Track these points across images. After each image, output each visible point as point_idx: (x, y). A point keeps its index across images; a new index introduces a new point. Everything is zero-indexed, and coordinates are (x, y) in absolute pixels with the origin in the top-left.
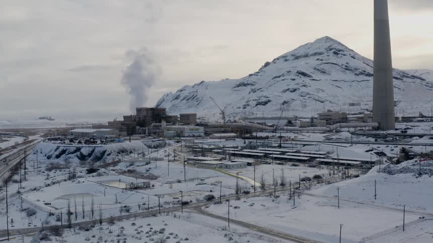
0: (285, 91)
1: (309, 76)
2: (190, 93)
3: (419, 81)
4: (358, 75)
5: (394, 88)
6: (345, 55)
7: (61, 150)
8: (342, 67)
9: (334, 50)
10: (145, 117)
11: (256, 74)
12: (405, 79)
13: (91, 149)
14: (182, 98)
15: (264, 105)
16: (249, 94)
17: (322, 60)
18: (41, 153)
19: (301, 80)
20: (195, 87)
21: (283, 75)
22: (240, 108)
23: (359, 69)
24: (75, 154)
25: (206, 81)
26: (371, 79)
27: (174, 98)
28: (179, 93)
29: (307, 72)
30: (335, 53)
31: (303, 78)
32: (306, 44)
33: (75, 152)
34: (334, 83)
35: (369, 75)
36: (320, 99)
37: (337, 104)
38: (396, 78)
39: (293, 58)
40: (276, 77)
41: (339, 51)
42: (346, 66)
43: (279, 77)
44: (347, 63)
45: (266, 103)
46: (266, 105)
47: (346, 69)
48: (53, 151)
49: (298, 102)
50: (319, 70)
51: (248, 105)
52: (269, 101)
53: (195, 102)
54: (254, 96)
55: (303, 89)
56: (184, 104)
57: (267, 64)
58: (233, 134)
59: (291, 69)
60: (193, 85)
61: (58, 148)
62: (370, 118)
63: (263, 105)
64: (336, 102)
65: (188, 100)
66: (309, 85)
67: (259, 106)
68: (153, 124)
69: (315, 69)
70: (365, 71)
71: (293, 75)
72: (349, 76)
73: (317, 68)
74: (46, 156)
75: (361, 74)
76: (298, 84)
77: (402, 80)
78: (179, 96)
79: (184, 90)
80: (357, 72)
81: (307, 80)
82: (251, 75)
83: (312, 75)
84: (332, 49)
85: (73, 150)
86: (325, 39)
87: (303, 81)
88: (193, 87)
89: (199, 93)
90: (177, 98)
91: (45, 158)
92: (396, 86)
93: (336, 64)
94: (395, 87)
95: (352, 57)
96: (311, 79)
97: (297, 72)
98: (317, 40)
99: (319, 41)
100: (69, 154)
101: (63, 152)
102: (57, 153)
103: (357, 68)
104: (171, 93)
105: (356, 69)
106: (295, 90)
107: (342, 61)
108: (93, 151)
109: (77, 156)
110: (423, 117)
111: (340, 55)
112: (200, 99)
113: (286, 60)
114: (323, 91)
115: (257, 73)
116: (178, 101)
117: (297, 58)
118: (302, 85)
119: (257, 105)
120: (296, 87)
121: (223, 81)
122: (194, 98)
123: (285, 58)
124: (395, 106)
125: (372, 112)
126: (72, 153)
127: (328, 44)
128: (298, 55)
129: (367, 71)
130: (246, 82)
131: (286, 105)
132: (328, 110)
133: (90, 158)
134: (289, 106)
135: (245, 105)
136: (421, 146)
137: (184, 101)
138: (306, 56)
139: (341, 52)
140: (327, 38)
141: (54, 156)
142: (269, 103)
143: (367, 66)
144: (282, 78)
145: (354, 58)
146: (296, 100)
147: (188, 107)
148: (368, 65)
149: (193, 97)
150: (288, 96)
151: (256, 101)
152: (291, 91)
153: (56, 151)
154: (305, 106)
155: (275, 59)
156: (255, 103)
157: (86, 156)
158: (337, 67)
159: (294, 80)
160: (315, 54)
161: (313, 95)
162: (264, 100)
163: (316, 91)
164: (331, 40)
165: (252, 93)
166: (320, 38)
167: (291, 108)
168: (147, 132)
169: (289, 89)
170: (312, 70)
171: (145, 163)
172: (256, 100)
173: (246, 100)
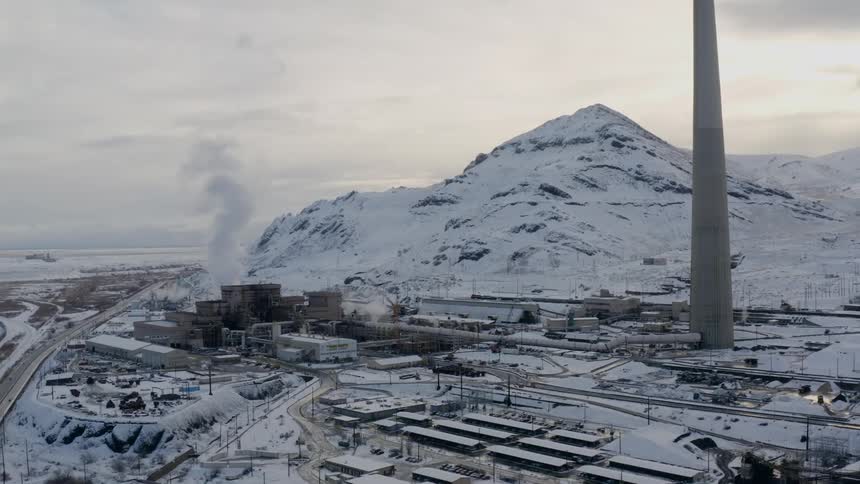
0: (517, 230)
1: (565, 196)
2: (328, 219)
3: (780, 200)
4: (661, 191)
5: (730, 220)
6: (634, 149)
7: (73, 428)
8: (629, 175)
9: (613, 139)
10: (239, 307)
11: (460, 179)
12: (752, 196)
13: (134, 428)
14: (311, 228)
15: (477, 259)
16: (446, 230)
17: (589, 160)
18: (34, 425)
19: (549, 203)
20: (338, 203)
21: (513, 191)
22: (427, 263)
23: (662, 179)
24: (102, 437)
25: (361, 191)
26: (688, 199)
27: (297, 226)
28: (305, 216)
29: (560, 187)
30: (615, 144)
31: (553, 200)
32: (558, 119)
33: (102, 432)
34: (613, 209)
35: (682, 190)
36: (586, 248)
37: (619, 257)
38: (736, 195)
39: (532, 146)
40: (498, 195)
41: (624, 140)
42: (637, 172)
43: (505, 195)
44: (639, 166)
45: (479, 255)
46: (480, 260)
47: (637, 179)
48: (57, 427)
49: (543, 255)
50: (583, 181)
51: (444, 257)
52: (486, 251)
53: (339, 237)
54: (456, 237)
55: (552, 225)
56: (316, 242)
57: (481, 158)
58: (416, 358)
59: (529, 180)
60: (335, 198)
61: (67, 421)
62: (683, 311)
63: (473, 259)
64: (618, 254)
65: (323, 233)
66: (564, 216)
67: (465, 261)
68: (255, 325)
69: (576, 178)
70: (674, 183)
71: (532, 192)
72: (643, 193)
73: (581, 177)
74: (43, 436)
75: (667, 188)
76: (543, 215)
77: (747, 198)
78: (306, 222)
79: (317, 209)
80: (659, 185)
81: (560, 204)
82: (449, 182)
83: (568, 191)
84: (609, 136)
85: (97, 430)
86: (596, 109)
87: (553, 208)
88: (334, 203)
89: (346, 219)
90: (302, 226)
91: (43, 440)
92: (736, 213)
93: (618, 168)
94: (734, 215)
95: (649, 152)
96: (569, 201)
97: (541, 187)
98: (580, 110)
99: (583, 113)
100: (90, 436)
101: (79, 431)
102: (66, 432)
103: (658, 176)
104: (290, 215)
105: (657, 179)
106: (536, 228)
107: (629, 161)
108: (137, 433)
109: (106, 442)
110: (788, 310)
111: (624, 149)
112: (349, 231)
113: (518, 152)
114: (592, 228)
115: (461, 177)
116: (306, 232)
117: (540, 147)
118: (549, 215)
119: (461, 259)
120: (538, 221)
121: (394, 191)
122: (335, 230)
123: (515, 146)
124: (734, 266)
125: (688, 282)
126: (97, 435)
127: (602, 122)
128: (543, 141)
129: (678, 183)
130: (439, 197)
131: (518, 261)
132: (602, 291)
133: (132, 449)
134: (525, 263)
135: (438, 257)
136: (783, 423)
137: (317, 236)
138: (559, 143)
139: (628, 143)
140: (601, 109)
141: (60, 438)
142: (486, 256)
143: (680, 171)
144: (510, 199)
145: (653, 155)
146: (538, 250)
147: (325, 249)
148: (681, 169)
149: (334, 228)
150: (523, 241)
151: (460, 250)
152: (529, 231)
153: (63, 427)
154: (556, 264)
155: (496, 149)
156: (458, 253)
157: (124, 443)
158: (621, 175)
159: (534, 204)
160: (576, 141)
161: (571, 238)
162: (475, 248)
163: (578, 228)
164: (608, 111)
165: (451, 228)
166: (585, 106)
167: (528, 268)
168: (243, 341)
169: (525, 226)
170: (571, 183)
171: (241, 471)
172: (459, 247)
173: (439, 245)
